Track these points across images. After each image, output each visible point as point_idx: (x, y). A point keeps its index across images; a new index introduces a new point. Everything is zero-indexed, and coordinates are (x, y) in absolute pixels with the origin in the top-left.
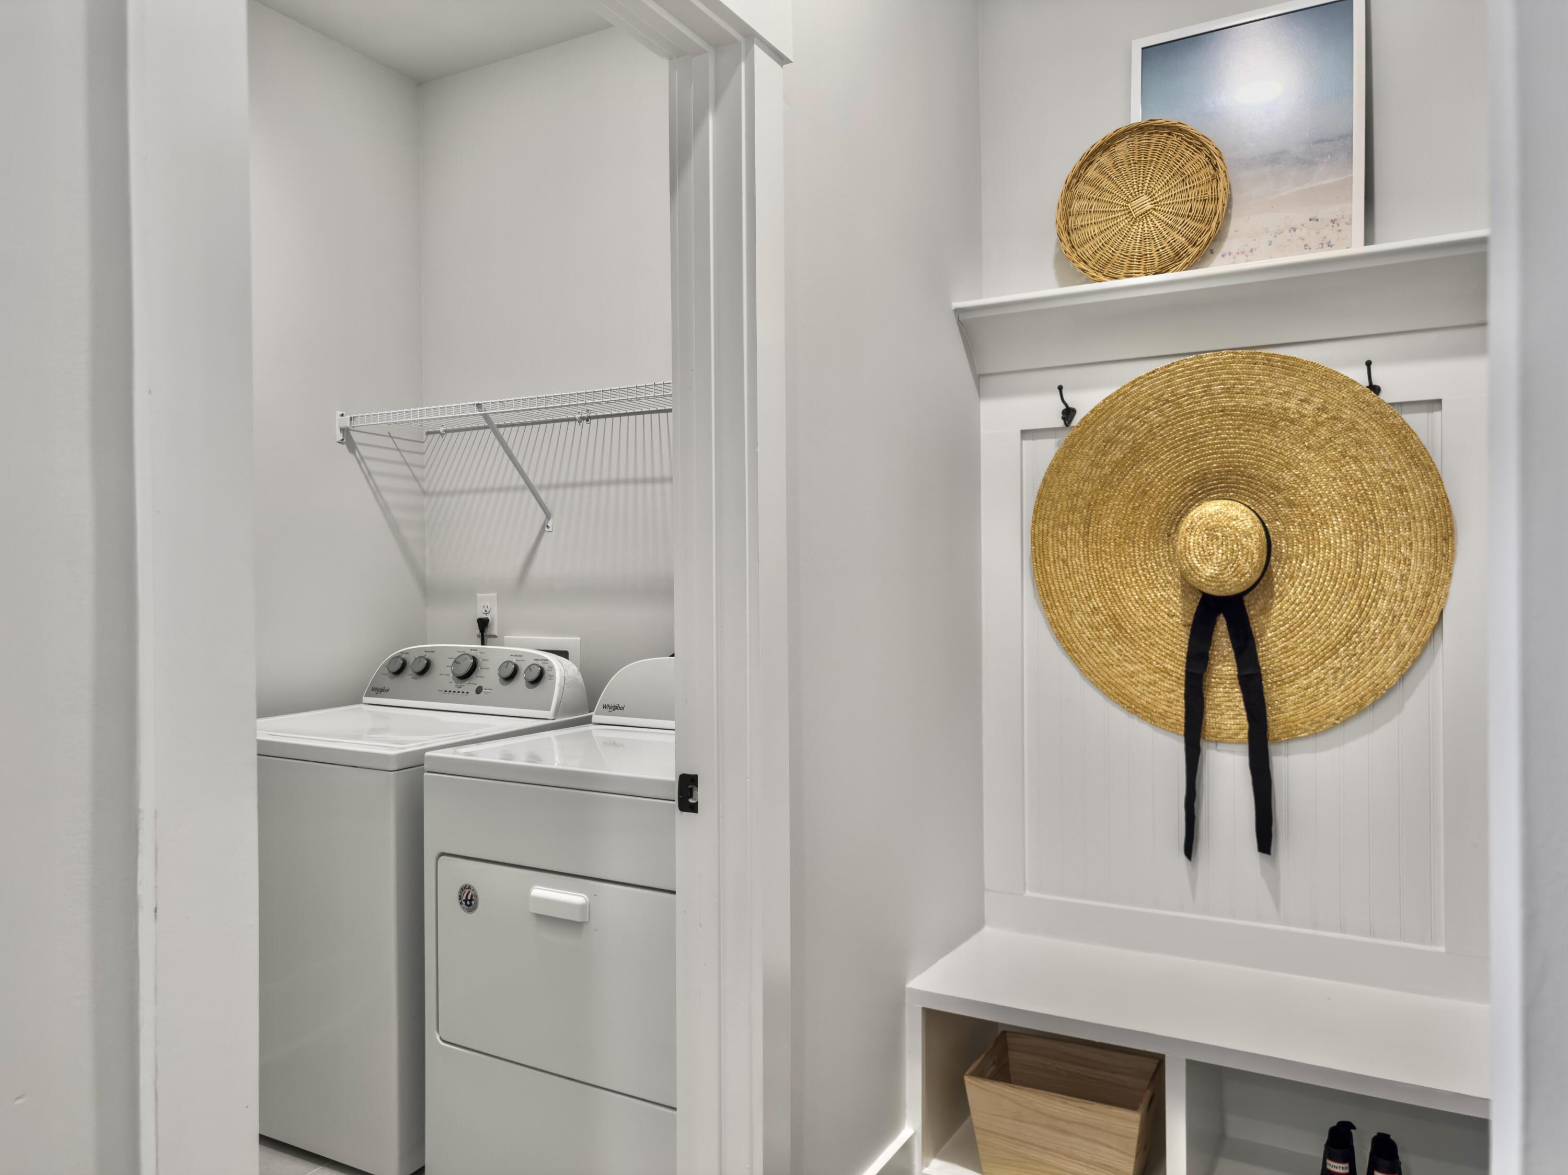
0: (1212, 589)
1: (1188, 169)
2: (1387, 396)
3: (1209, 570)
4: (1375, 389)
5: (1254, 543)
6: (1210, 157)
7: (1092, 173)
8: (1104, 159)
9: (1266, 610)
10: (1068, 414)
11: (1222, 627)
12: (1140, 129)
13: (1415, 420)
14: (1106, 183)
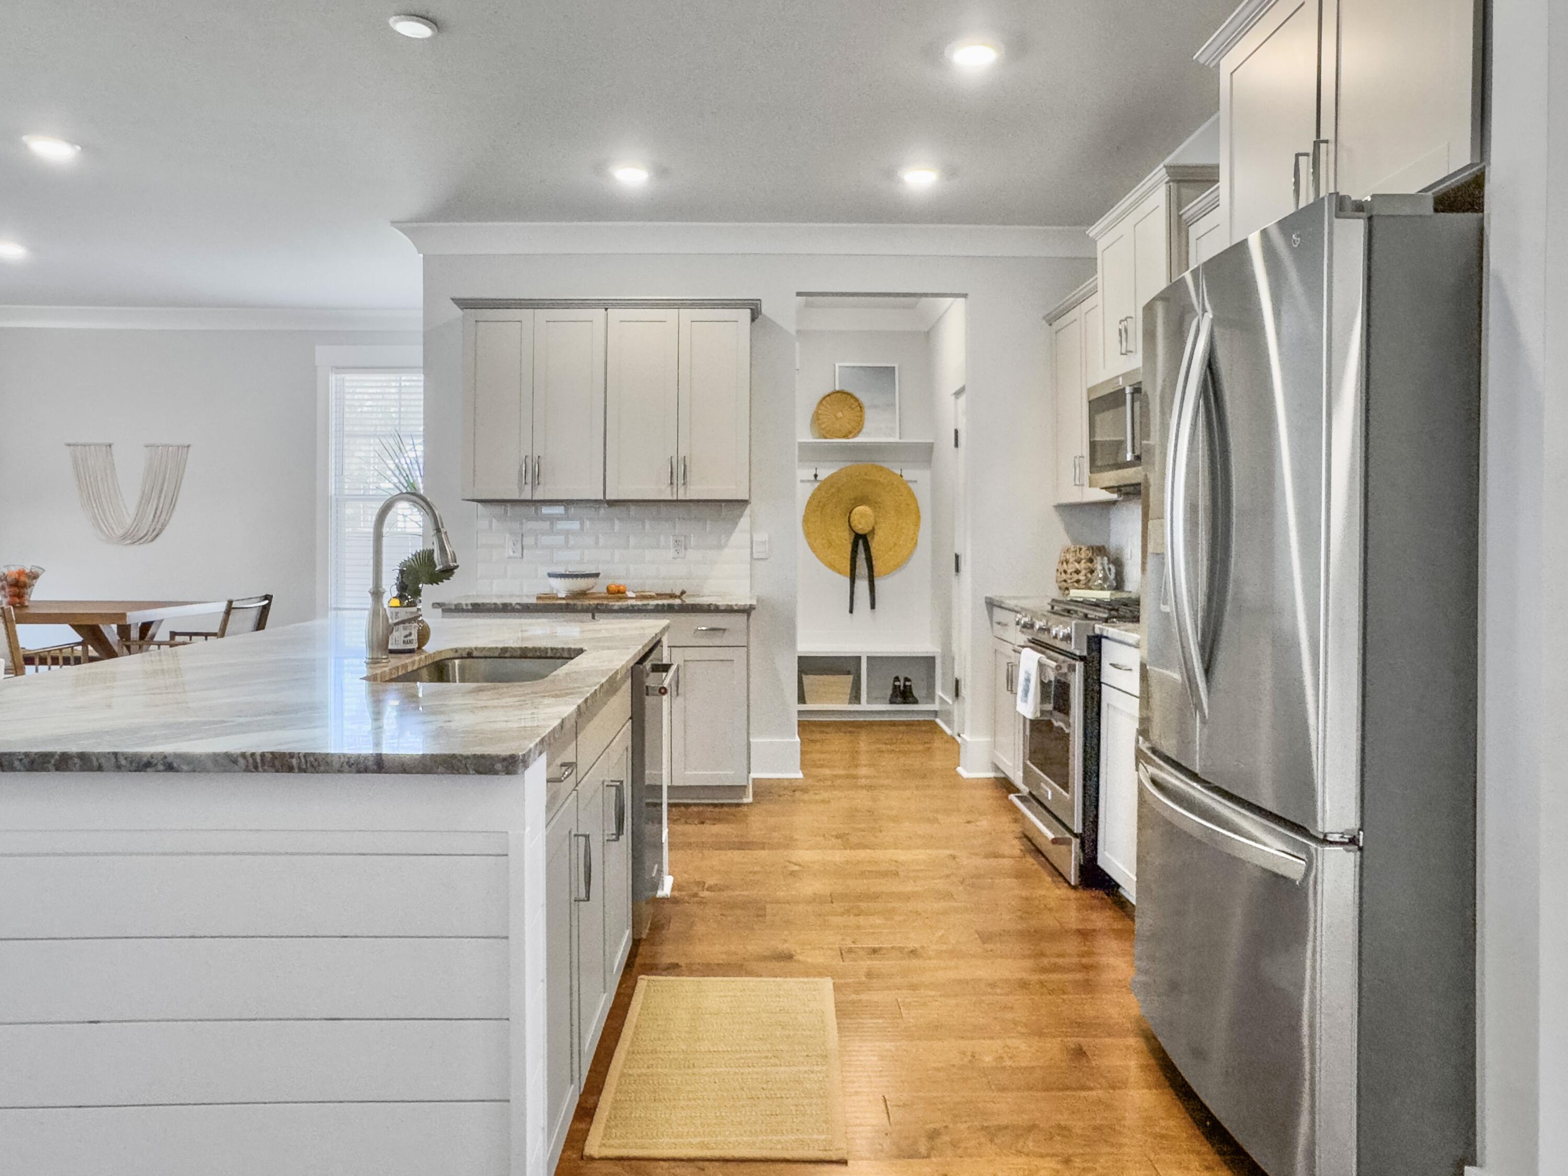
0: (860, 532)
1: (853, 406)
2: (905, 477)
3: (860, 527)
4: (901, 476)
5: (872, 519)
6: (859, 404)
7: (824, 403)
8: (828, 398)
9: (873, 538)
10: (816, 476)
11: (861, 542)
12: (838, 392)
13: (910, 485)
14: (828, 406)
